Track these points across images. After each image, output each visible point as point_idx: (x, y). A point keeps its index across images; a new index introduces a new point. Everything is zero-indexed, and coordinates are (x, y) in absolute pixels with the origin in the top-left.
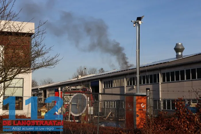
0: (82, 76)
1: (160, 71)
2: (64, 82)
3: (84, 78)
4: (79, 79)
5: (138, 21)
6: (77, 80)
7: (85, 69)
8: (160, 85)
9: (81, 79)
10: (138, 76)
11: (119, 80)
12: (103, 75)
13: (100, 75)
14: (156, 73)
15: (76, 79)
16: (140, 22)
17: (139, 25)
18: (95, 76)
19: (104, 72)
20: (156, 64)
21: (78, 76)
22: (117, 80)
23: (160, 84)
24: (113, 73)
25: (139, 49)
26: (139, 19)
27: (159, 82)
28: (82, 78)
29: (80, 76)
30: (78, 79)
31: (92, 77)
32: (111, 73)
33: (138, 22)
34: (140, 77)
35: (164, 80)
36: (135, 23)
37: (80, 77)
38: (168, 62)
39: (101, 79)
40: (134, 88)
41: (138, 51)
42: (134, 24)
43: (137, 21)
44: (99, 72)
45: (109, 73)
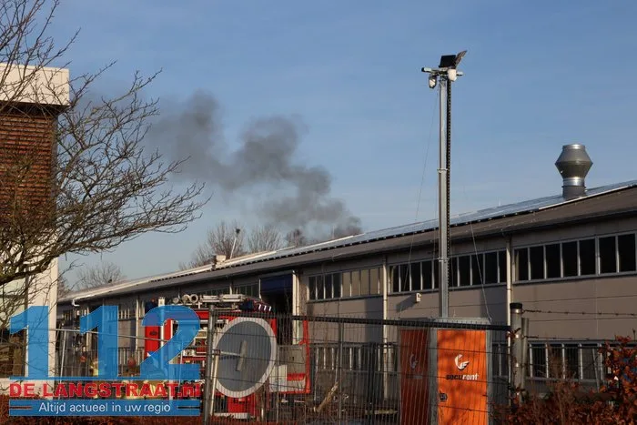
0: (228, 258)
1: (510, 242)
2: (164, 277)
3: (238, 265)
4: (218, 269)
5: (444, 69)
6: (213, 270)
7: (238, 231)
8: (509, 291)
9: (228, 267)
10: (444, 260)
11: (365, 273)
12: (303, 253)
13: (296, 255)
14: (494, 247)
15: (209, 267)
16: (452, 74)
17: (449, 82)
18: (277, 258)
19: (305, 245)
20: (495, 218)
21: (215, 257)
22: (355, 274)
23: (509, 287)
24: (341, 246)
25: (448, 166)
26: (449, 61)
27: (504, 278)
28: (228, 264)
29: (221, 258)
30: (214, 266)
31: (265, 260)
32: (332, 248)
33: (446, 73)
34: (450, 261)
35: (522, 275)
36: (435, 77)
37: (222, 261)
38: (537, 211)
39: (301, 269)
40: (418, 299)
41: (444, 174)
42: (430, 78)
43: (441, 70)
44: (286, 243)
45: (326, 249)
